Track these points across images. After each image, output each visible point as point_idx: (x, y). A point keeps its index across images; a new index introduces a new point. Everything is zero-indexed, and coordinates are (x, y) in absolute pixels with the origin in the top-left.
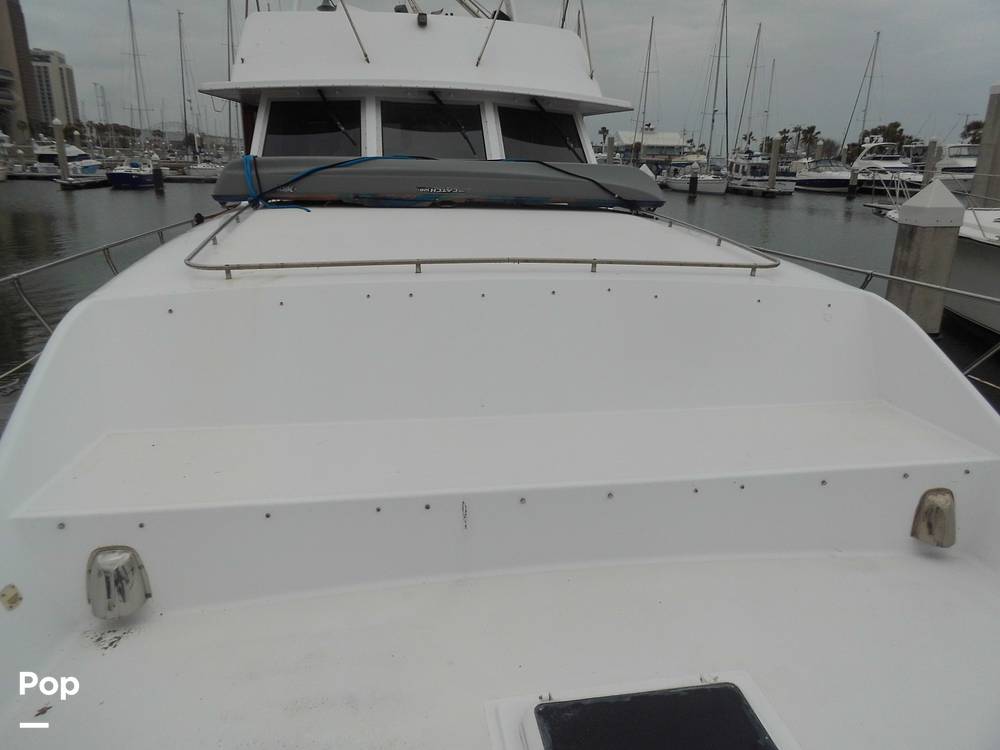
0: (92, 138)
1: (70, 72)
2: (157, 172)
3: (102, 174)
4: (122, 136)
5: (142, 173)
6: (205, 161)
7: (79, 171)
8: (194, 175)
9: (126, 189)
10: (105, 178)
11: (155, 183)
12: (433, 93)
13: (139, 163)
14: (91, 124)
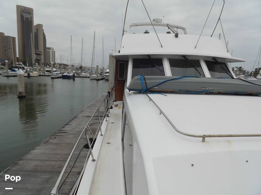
0: (58, 66)
1: (54, 52)
2: (74, 75)
3: (60, 75)
4: (64, 66)
5: (70, 75)
6: (84, 72)
7: (55, 74)
8: (82, 76)
9: (66, 79)
10: (61, 76)
11: (73, 77)
12: (184, 56)
13: (70, 73)
14: (58, 63)
